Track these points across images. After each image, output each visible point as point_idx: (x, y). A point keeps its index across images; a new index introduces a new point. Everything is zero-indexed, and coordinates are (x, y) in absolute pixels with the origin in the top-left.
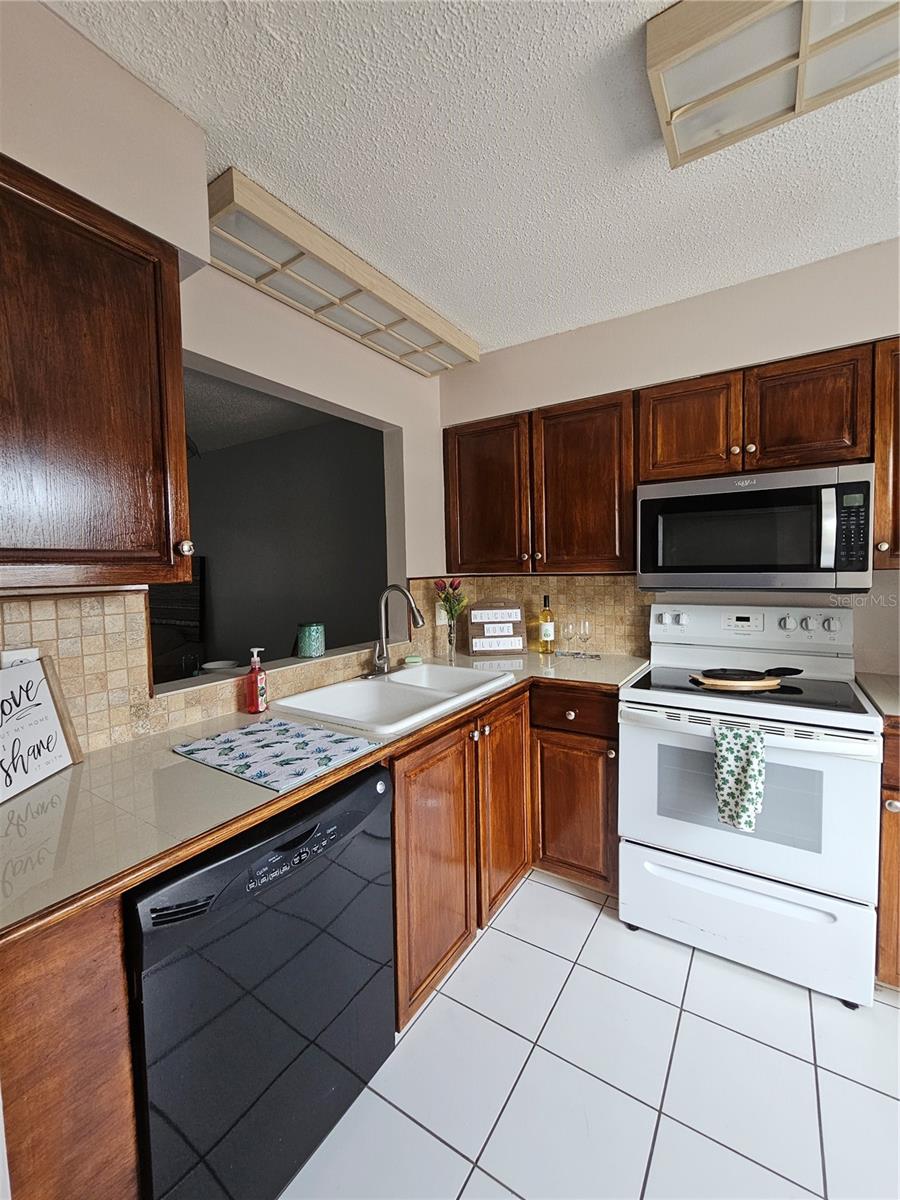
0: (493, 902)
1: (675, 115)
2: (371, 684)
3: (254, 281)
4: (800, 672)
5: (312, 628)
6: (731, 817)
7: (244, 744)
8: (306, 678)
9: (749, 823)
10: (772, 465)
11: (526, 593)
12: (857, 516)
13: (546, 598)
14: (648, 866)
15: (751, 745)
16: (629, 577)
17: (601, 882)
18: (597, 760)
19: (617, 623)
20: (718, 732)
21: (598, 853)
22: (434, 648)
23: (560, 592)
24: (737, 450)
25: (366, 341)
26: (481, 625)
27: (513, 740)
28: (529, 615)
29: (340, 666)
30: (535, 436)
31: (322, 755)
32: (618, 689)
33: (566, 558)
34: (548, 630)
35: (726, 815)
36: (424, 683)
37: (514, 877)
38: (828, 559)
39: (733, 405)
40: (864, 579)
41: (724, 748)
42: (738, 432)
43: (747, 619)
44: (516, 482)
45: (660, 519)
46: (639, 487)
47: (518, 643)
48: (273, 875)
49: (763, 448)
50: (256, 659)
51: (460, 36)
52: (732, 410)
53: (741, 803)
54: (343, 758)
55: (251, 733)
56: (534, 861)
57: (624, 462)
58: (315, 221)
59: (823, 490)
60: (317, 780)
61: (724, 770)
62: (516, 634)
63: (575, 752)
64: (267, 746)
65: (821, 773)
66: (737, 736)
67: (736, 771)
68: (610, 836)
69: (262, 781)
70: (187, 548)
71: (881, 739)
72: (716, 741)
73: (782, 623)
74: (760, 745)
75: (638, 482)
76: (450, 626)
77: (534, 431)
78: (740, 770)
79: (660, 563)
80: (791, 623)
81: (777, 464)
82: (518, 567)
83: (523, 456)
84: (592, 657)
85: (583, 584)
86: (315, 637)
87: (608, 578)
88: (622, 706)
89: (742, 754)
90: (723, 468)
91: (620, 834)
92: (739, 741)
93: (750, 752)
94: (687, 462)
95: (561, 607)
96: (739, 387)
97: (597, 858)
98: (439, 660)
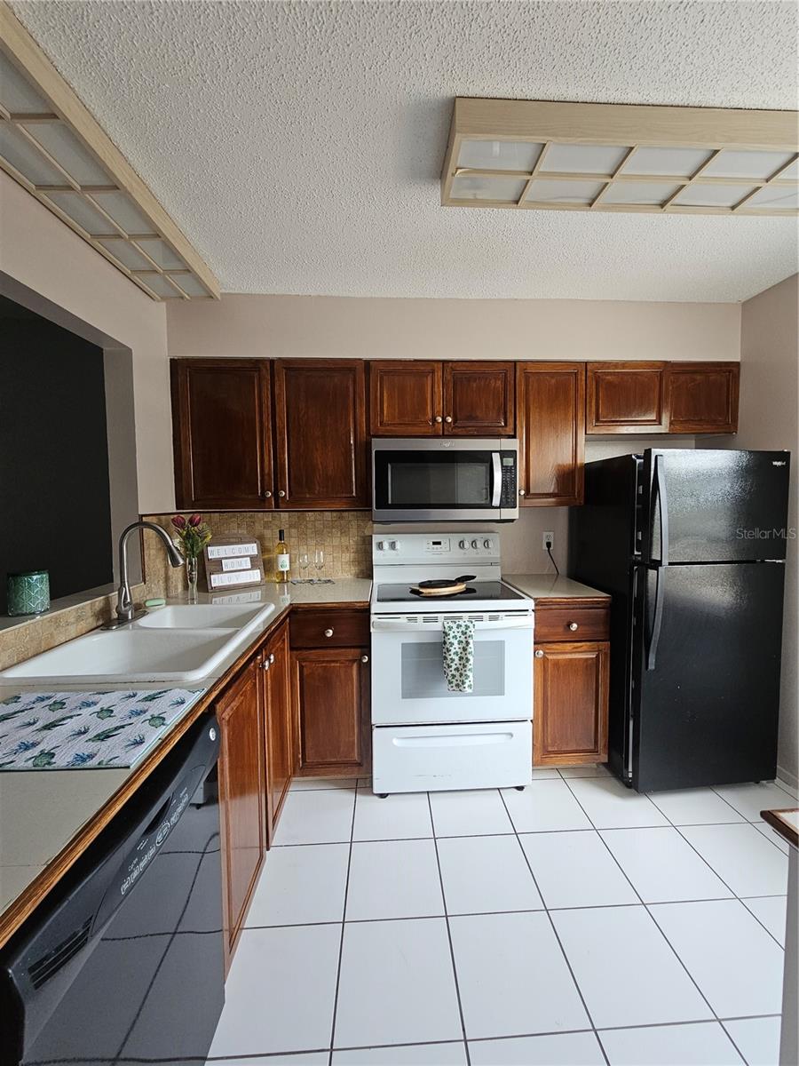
0: (274, 820)
1: (459, 171)
4: (474, 577)
5: (35, 577)
6: (457, 685)
7: (10, 732)
9: (470, 686)
10: (460, 433)
11: (258, 527)
12: (511, 472)
13: (281, 532)
14: (395, 742)
15: (468, 631)
16: (352, 513)
17: (356, 769)
18: (352, 666)
19: (343, 552)
20: (446, 626)
21: (353, 745)
22: (167, 589)
23: (292, 526)
24: (440, 419)
25: (95, 243)
26: (219, 562)
28: (263, 549)
29: (71, 621)
30: (277, 384)
31: (147, 716)
32: (370, 605)
33: (308, 496)
34: (284, 562)
35: (454, 685)
36: (169, 625)
38: (496, 501)
39: (436, 386)
40: (513, 513)
41: (450, 636)
42: (439, 407)
43: (439, 543)
44: (257, 424)
45: (389, 466)
46: (372, 439)
47: (256, 576)
48: (143, 864)
49: (455, 421)
51: (324, 13)
52: (436, 390)
53: (464, 673)
54: (176, 713)
56: (296, 772)
57: (358, 417)
59: (493, 454)
60: (164, 742)
61: (451, 653)
62: (253, 567)
63: (333, 665)
64: (52, 726)
65: (504, 642)
66: (459, 626)
67: (459, 651)
68: (365, 728)
69: (90, 763)
71: (533, 613)
72: (445, 633)
73: (461, 544)
74: (472, 630)
75: (370, 436)
76: (191, 564)
77: (276, 378)
78: (461, 650)
79: (390, 502)
80: (467, 545)
81: (465, 433)
82: (260, 504)
83: (264, 400)
84: (325, 582)
85: (313, 519)
86: (37, 587)
87: (335, 514)
88: (374, 618)
89: (463, 639)
90: (430, 431)
91: (373, 722)
92: (460, 630)
93: (467, 636)
94: (405, 424)
95: (293, 540)
96: (440, 373)
97: (353, 749)
98: (171, 601)
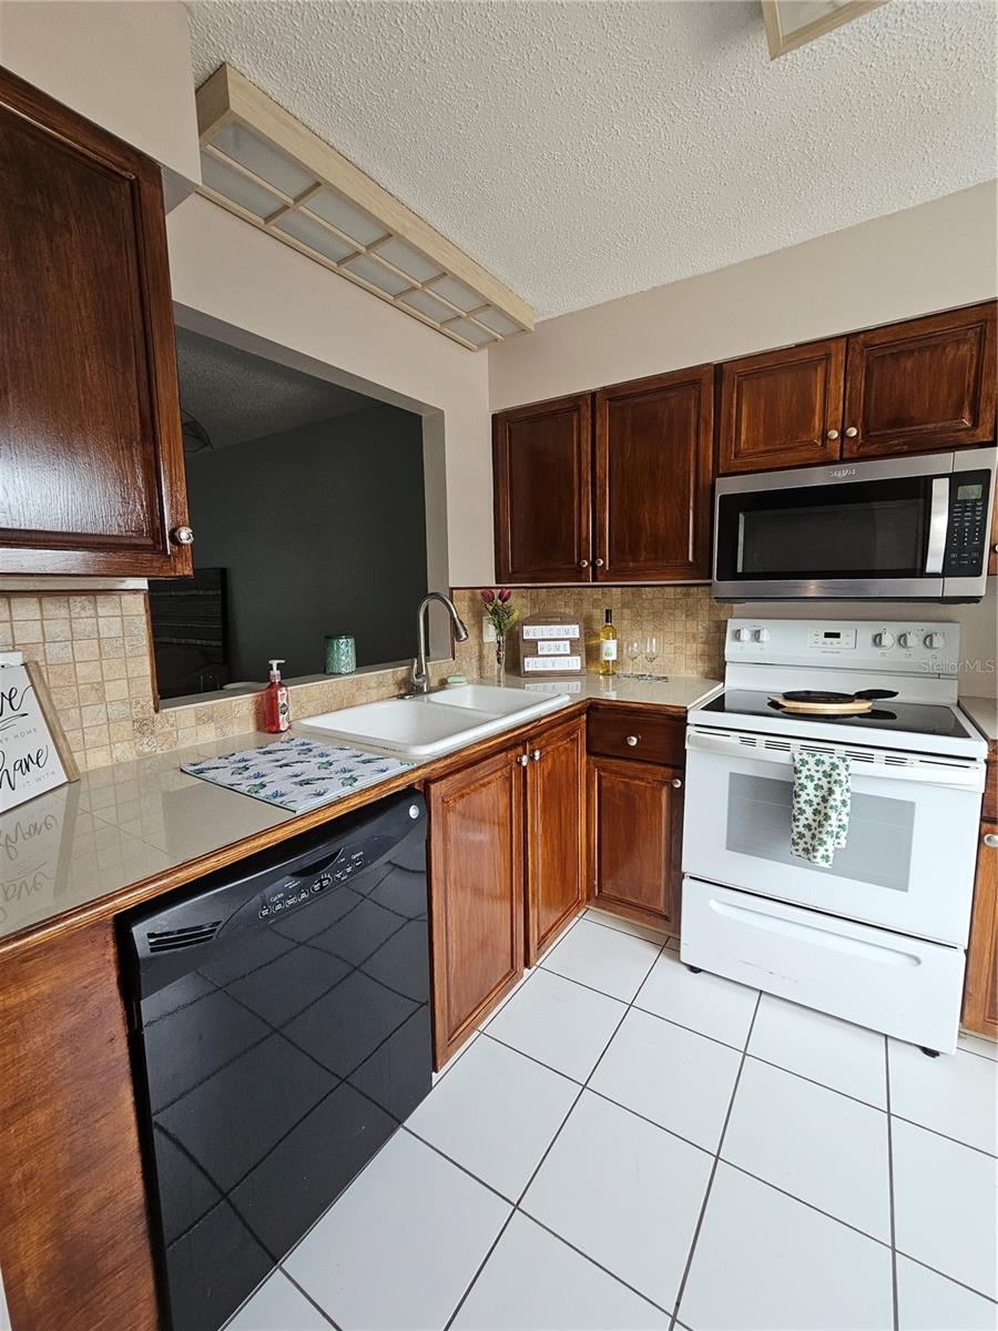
0: (542, 941)
2: (408, 704)
3: (262, 221)
4: (894, 694)
5: (341, 641)
6: (806, 850)
7: (261, 763)
8: (335, 696)
9: (826, 858)
10: (874, 453)
11: (586, 607)
12: (974, 511)
13: (608, 612)
14: (713, 904)
15: (834, 773)
16: (703, 588)
17: (663, 922)
18: (660, 790)
19: (688, 642)
20: (797, 757)
21: (659, 890)
22: (481, 668)
23: (624, 606)
24: (834, 434)
25: (399, 303)
26: (534, 643)
27: (567, 767)
28: (589, 632)
29: (374, 685)
30: (599, 422)
31: (348, 775)
32: (687, 712)
33: (631, 564)
34: (610, 649)
35: (800, 848)
36: (468, 705)
37: (566, 915)
38: (935, 563)
39: (832, 379)
40: (976, 586)
41: (803, 775)
42: (836, 412)
43: (837, 635)
44: (576, 478)
45: (741, 517)
46: (718, 480)
47: (575, 663)
48: (290, 902)
49: (866, 432)
50: (275, 672)
52: (832, 386)
53: (818, 836)
54: (370, 779)
55: (270, 752)
56: (588, 899)
57: (702, 450)
58: (332, 142)
59: (935, 481)
60: (340, 801)
61: (802, 800)
62: (573, 652)
63: (637, 782)
64: (287, 765)
65: (913, 804)
66: (818, 762)
67: (816, 800)
68: (673, 873)
69: (278, 801)
70: (185, 535)
71: (985, 766)
72: (795, 768)
73: (877, 640)
74: (844, 773)
75: (717, 474)
76: (499, 642)
77: (598, 415)
78: (819, 800)
79: (740, 569)
80: (888, 640)
81: (882, 450)
82: (578, 574)
83: (584, 445)
84: (659, 679)
85: (650, 596)
86: (344, 651)
87: (679, 590)
88: (690, 731)
89: (824, 782)
90: (817, 455)
91: (684, 869)
92: (821, 768)
93: (832, 780)
94: (776, 450)
95: (625, 622)
96: (841, 357)
97: (658, 896)
98: (486, 681)
